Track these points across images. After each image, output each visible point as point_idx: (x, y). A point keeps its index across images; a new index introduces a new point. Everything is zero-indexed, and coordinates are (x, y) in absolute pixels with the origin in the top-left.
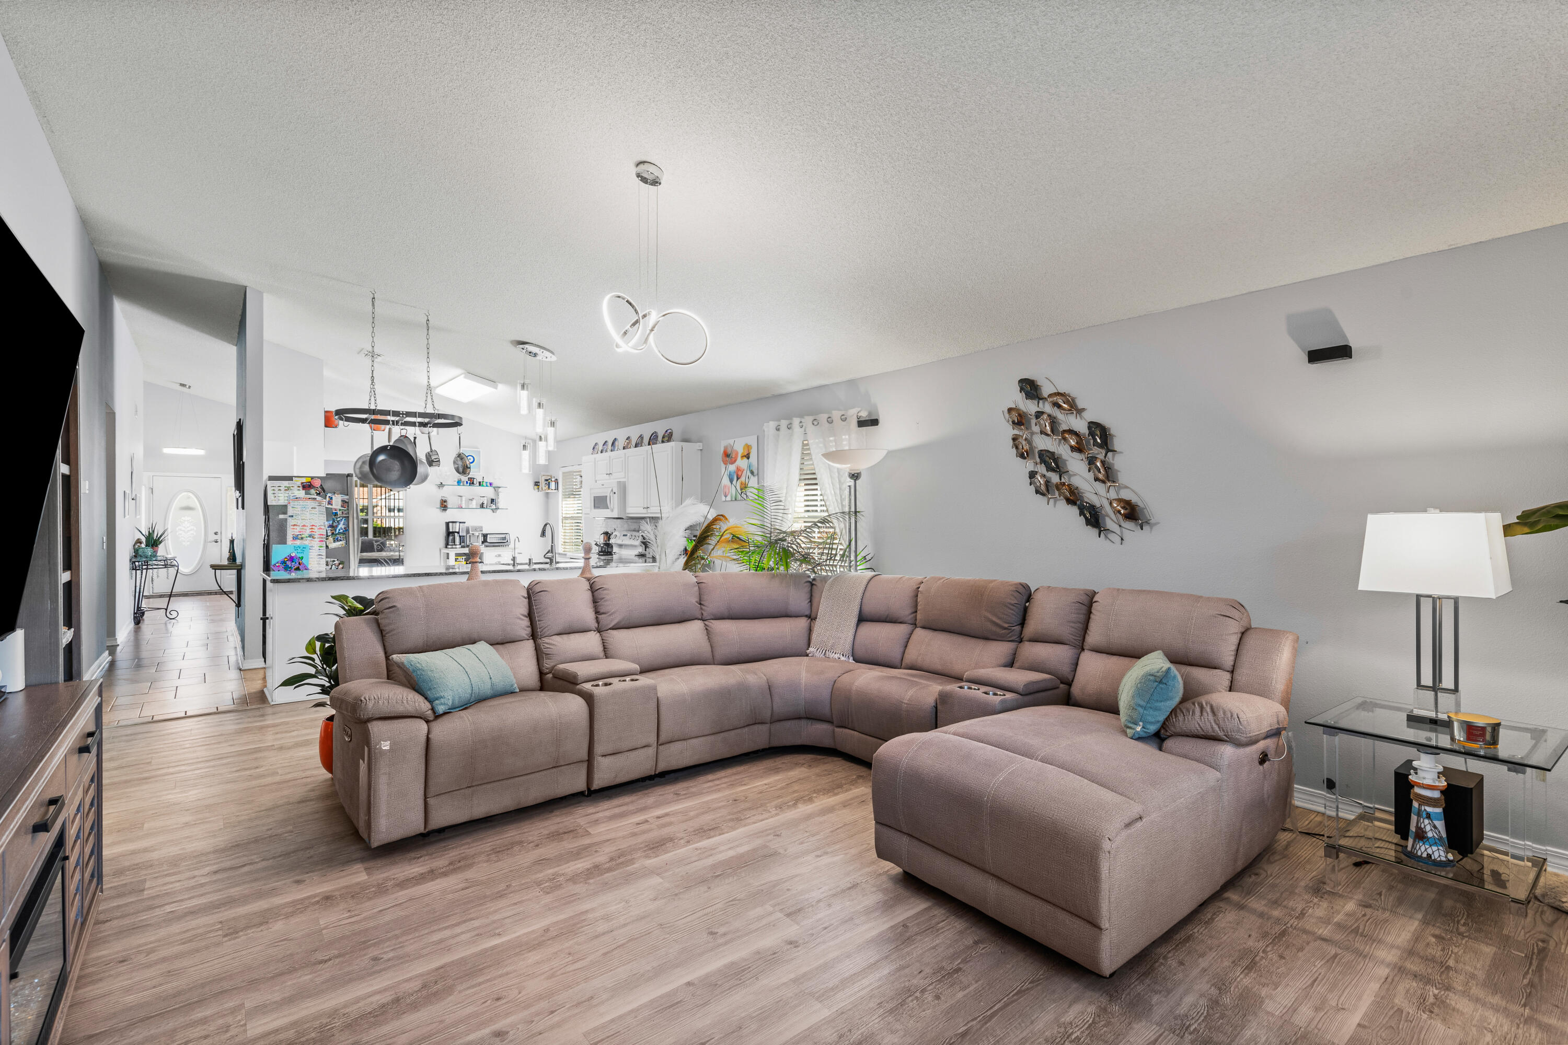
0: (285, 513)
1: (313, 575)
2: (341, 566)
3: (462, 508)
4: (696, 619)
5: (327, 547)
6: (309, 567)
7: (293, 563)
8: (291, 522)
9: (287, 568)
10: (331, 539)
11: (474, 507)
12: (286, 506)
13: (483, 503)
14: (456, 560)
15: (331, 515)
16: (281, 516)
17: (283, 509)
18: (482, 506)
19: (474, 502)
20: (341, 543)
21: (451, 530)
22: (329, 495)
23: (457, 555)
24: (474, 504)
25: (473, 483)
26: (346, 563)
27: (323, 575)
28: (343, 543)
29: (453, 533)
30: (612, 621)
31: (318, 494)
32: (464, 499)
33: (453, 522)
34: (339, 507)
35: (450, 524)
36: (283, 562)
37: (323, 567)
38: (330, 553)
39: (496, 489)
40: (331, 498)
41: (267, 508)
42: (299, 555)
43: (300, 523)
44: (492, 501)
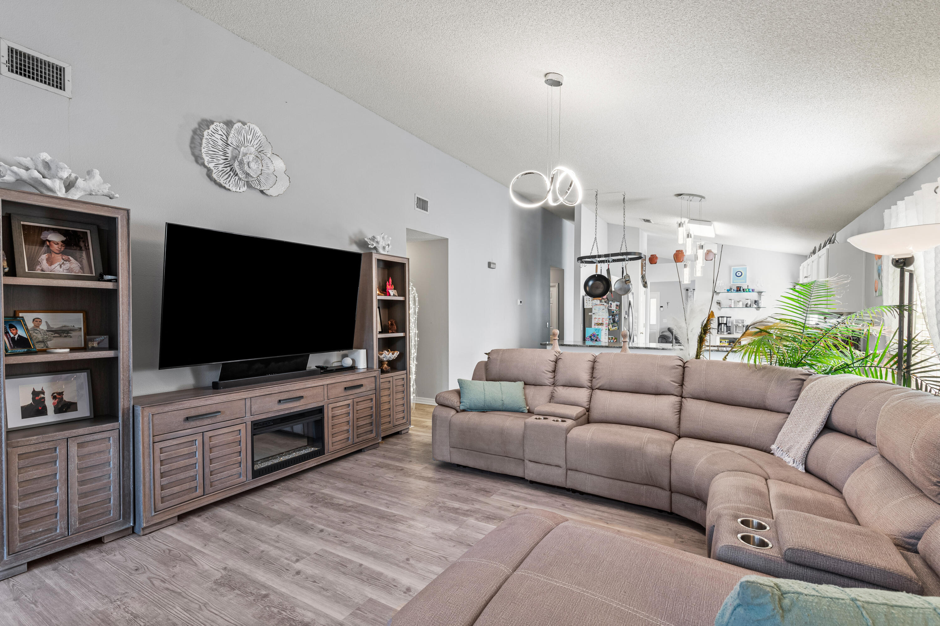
0: (592, 312)
1: (604, 344)
2: (615, 340)
3: (731, 307)
4: (672, 395)
5: (609, 330)
6: (601, 340)
7: (595, 338)
8: (594, 316)
9: (592, 340)
10: (611, 325)
11: (741, 306)
12: (591, 309)
13: (747, 304)
14: (721, 342)
15: (610, 312)
16: (590, 314)
17: (590, 310)
18: (746, 306)
19: (741, 303)
20: (616, 328)
21: (720, 322)
22: (610, 302)
23: (721, 338)
24: (740, 304)
25: (740, 290)
26: (618, 339)
27: (607, 345)
28: (617, 328)
29: (722, 324)
30: (598, 383)
31: (605, 302)
32: (733, 301)
33: (722, 317)
34: (615, 309)
35: (720, 318)
36: (590, 337)
37: (607, 340)
38: (610, 332)
39: (760, 293)
40: (611, 304)
41: (584, 309)
42: (597, 334)
43: (597, 317)
44: (756, 301)
